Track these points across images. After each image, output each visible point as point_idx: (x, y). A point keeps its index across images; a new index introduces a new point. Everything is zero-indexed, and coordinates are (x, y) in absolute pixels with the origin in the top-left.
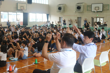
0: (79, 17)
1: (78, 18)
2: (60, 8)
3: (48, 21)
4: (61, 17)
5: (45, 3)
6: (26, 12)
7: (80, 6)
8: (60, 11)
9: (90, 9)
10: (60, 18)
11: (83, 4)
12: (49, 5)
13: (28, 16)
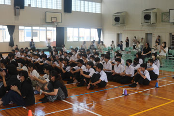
0: (149, 32)
1: (147, 34)
2: (117, 19)
3: (100, 40)
4: (119, 33)
5: (94, 12)
6: (60, 26)
7: (150, 14)
8: (118, 23)
9: (167, 19)
10: (118, 35)
11: (154, 11)
12: (101, 14)
13: (65, 32)
